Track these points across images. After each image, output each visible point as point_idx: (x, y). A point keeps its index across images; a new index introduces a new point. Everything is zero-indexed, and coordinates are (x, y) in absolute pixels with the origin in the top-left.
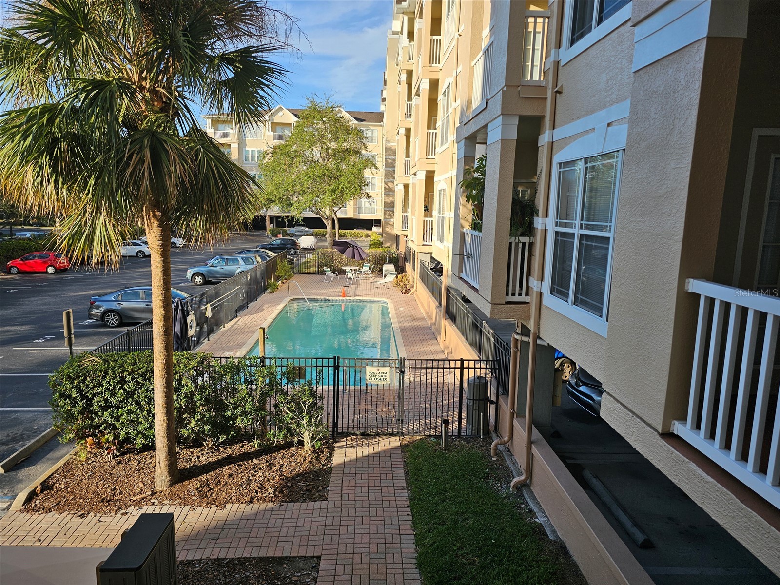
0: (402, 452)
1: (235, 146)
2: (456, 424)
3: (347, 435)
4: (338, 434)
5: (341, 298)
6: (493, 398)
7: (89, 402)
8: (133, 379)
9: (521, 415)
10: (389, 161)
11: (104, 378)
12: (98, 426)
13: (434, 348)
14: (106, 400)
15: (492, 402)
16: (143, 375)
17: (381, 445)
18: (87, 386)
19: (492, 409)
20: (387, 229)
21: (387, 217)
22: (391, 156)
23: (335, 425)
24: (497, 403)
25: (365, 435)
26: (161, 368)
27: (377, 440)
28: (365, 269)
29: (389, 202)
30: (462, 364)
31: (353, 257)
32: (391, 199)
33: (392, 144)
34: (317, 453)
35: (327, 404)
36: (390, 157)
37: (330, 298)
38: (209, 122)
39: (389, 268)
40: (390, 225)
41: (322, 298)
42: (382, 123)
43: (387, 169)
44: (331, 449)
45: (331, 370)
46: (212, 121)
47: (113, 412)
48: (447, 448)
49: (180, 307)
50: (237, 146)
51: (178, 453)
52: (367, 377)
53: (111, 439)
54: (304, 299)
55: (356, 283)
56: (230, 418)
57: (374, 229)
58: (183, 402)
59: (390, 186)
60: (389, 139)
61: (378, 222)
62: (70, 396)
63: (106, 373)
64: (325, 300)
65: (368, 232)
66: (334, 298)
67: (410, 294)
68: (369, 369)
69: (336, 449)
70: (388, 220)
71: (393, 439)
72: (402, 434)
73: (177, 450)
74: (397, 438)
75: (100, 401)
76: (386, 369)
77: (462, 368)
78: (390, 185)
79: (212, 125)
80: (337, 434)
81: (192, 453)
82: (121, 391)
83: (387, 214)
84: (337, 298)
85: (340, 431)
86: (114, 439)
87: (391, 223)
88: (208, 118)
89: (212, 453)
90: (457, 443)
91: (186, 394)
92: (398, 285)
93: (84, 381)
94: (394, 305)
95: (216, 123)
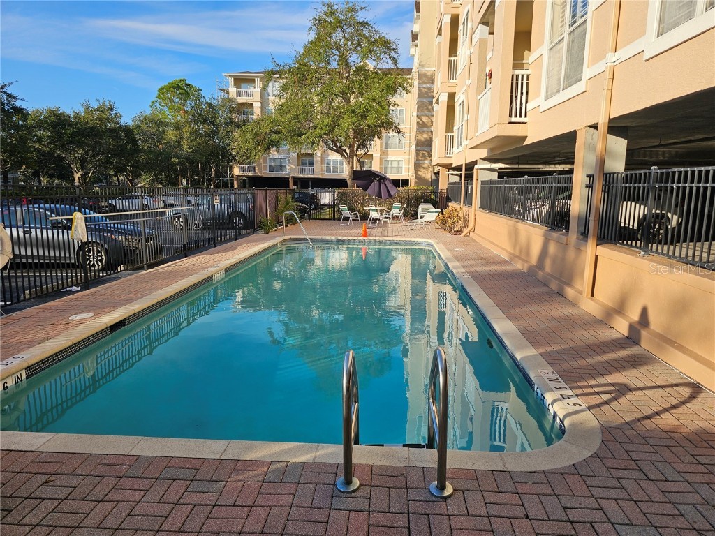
1: (257, 105)
5: (360, 238)
10: (424, 90)
20: (419, 173)
21: (420, 158)
22: (425, 83)
28: (395, 211)
29: (423, 140)
31: (379, 195)
32: (425, 136)
36: (424, 86)
37: (344, 238)
38: (231, 81)
39: (426, 208)
40: (424, 168)
41: (333, 238)
43: (420, 100)
46: (235, 79)
50: (259, 105)
54: (306, 240)
59: (425, 121)
60: (423, 63)
64: (338, 241)
66: (350, 238)
67: (463, 235)
70: (421, 162)
78: (425, 119)
79: (235, 84)
83: (421, 155)
84: (356, 238)
88: (230, 76)
94: (445, 246)
95: (239, 81)
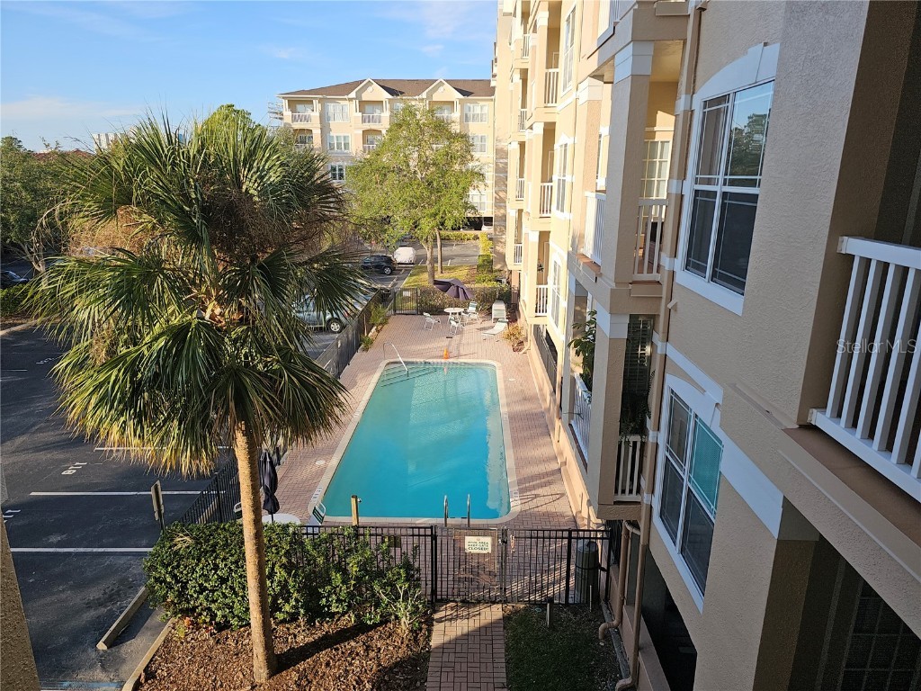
0: (504, 628)
1: (317, 132)
2: (564, 583)
3: (448, 601)
4: (438, 601)
5: (443, 361)
6: (604, 565)
7: (184, 587)
8: (226, 565)
9: (631, 603)
10: (501, 166)
11: (197, 565)
12: (195, 608)
13: (543, 452)
14: (201, 585)
15: (603, 569)
16: (236, 562)
17: (482, 617)
18: (182, 573)
19: (603, 575)
23: (434, 592)
24: (608, 571)
25: (466, 603)
26: (253, 570)
27: (478, 608)
28: (472, 309)
30: (570, 534)
31: (458, 296)
32: (502, 211)
33: (502, 145)
34: (414, 632)
35: (426, 573)
37: (430, 361)
38: (285, 103)
39: (499, 308)
41: (422, 360)
42: (493, 97)
44: (430, 623)
45: (429, 539)
46: (289, 102)
47: (208, 595)
48: (552, 627)
49: (268, 460)
50: (319, 131)
51: (275, 629)
52: (466, 547)
53: (208, 620)
55: (460, 332)
56: (324, 606)
57: (485, 228)
58: (278, 589)
60: (500, 138)
61: (489, 221)
62: (165, 581)
63: (199, 560)
64: (425, 363)
65: (477, 232)
66: (435, 360)
67: (522, 351)
68: (468, 539)
69: (435, 623)
71: (495, 607)
72: (506, 602)
73: (274, 626)
74: (500, 606)
75: (195, 587)
76: (488, 540)
77: (570, 538)
78: (502, 194)
79: (289, 107)
80: (435, 602)
81: (288, 629)
82: (216, 576)
84: (439, 360)
85: (439, 597)
86: (211, 620)
87: (503, 240)
88: (283, 98)
89: (308, 629)
90: (563, 615)
91: (280, 582)
92: (509, 337)
93: (178, 566)
94: (504, 373)
95: (293, 104)
